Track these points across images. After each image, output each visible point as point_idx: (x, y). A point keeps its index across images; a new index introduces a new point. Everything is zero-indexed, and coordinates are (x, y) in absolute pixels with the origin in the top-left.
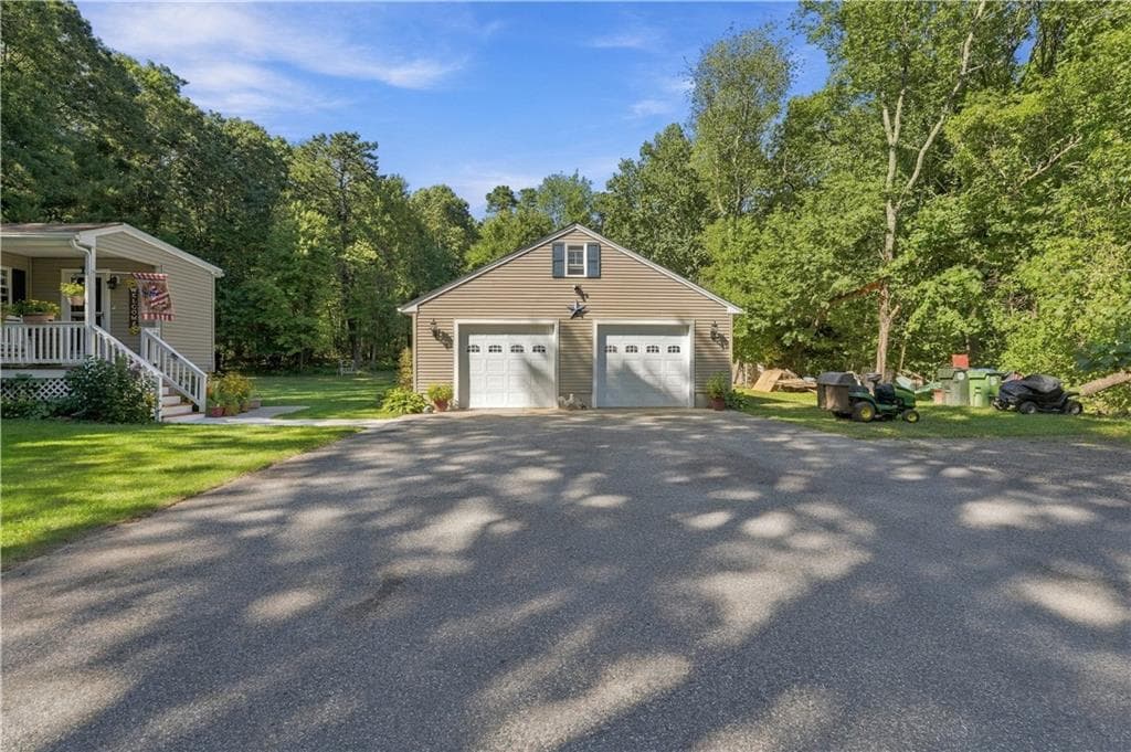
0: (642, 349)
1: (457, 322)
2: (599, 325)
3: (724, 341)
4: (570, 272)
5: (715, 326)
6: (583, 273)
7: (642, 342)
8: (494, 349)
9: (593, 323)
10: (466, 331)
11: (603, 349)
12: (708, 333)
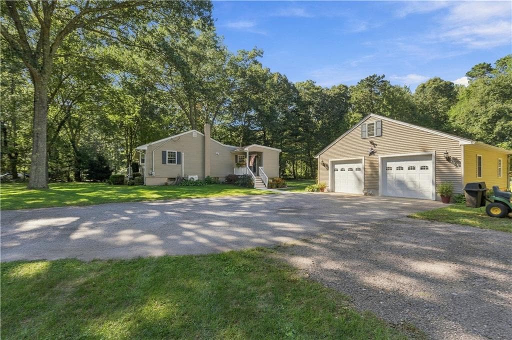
0: (406, 168)
1: (330, 160)
2: (381, 158)
3: (457, 162)
4: (369, 135)
5: (447, 153)
6: (374, 135)
7: (405, 164)
8: (343, 170)
9: (378, 157)
10: (334, 163)
11: (386, 169)
12: (443, 157)
